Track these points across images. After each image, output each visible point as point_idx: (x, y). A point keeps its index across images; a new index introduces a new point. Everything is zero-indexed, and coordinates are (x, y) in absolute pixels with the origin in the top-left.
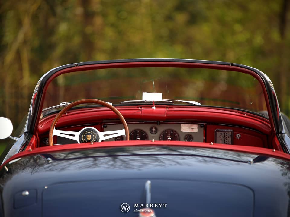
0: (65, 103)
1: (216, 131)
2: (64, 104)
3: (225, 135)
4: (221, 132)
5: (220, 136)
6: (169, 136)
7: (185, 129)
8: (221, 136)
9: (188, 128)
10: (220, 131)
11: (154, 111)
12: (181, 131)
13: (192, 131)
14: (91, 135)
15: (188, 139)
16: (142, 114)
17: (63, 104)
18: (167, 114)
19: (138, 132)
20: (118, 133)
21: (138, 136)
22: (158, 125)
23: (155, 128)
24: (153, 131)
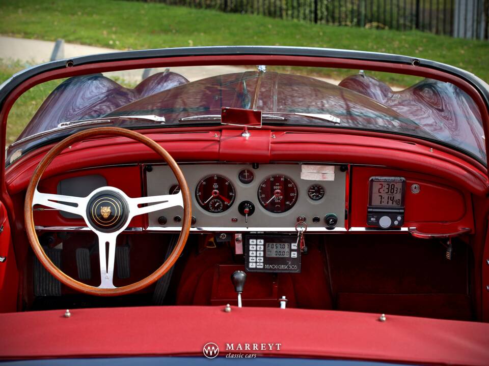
0: (68, 123)
1: (372, 180)
2: (66, 124)
3: (390, 189)
4: (381, 183)
5: (379, 190)
6: (277, 185)
7: (310, 174)
8: (381, 190)
9: (315, 172)
10: (379, 181)
11: (247, 142)
12: (302, 178)
13: (324, 178)
14: (109, 207)
15: (316, 191)
16: (221, 151)
17: (64, 127)
18: (272, 150)
19: (216, 178)
20: (167, 201)
21: (215, 186)
22: (254, 168)
23: (248, 171)
24: (244, 177)
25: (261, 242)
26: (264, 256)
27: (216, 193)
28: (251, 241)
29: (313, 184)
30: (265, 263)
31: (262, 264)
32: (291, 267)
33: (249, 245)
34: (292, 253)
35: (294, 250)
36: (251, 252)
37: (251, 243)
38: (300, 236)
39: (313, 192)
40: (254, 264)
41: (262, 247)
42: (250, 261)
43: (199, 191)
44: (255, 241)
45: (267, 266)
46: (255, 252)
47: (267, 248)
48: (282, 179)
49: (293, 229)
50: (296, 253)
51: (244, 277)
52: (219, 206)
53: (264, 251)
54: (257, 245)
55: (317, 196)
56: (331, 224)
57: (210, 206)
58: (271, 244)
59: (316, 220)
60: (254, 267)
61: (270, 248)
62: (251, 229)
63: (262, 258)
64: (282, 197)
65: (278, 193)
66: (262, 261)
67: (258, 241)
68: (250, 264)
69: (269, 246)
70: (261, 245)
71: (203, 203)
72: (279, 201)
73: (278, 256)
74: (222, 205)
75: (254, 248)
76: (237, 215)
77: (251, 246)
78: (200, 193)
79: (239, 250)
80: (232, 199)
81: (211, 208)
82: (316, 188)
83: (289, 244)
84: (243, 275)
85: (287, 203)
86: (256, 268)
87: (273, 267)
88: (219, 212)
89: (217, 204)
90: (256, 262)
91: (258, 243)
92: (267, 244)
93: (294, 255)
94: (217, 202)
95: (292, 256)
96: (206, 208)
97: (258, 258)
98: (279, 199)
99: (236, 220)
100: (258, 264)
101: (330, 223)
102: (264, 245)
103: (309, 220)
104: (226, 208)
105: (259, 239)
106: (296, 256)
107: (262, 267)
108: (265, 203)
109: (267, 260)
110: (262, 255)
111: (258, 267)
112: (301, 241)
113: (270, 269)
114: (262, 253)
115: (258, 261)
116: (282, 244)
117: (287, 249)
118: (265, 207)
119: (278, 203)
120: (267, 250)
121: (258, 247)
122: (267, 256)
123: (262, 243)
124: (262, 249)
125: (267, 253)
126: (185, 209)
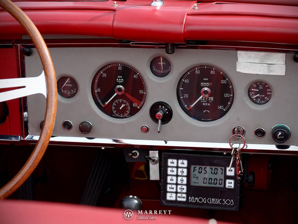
6: (206, 81)
7: (249, 64)
12: (237, 71)
13: (271, 71)
15: (260, 92)
16: (115, 23)
18: (187, 24)
19: (120, 68)
20: (24, 87)
21: (120, 79)
22: (167, 52)
23: (165, 60)
24: (159, 67)
25: (183, 163)
26: (188, 185)
27: (120, 90)
28: (170, 161)
29: (255, 79)
30: (188, 194)
31: (185, 195)
32: (225, 202)
33: (167, 167)
34: (228, 181)
35: (230, 178)
36: (169, 178)
37: (169, 164)
38: (235, 155)
39: (256, 93)
40: (174, 195)
41: (185, 171)
42: (168, 190)
43: (98, 87)
44: (175, 161)
45: (191, 199)
46: (174, 178)
47: (192, 173)
48: (212, 72)
49: (227, 146)
50: (233, 181)
51: (137, 204)
52: (125, 108)
53: (188, 176)
54: (177, 167)
55: (263, 99)
56: (279, 140)
57: (113, 108)
58: (198, 167)
59: (260, 133)
60: (173, 198)
61: (196, 172)
62: (171, 144)
63: (185, 187)
64: (212, 98)
65: (206, 92)
66: (185, 191)
67: (180, 161)
68: (168, 195)
69: (195, 170)
70: (184, 168)
71: (104, 104)
72: (209, 104)
73: (207, 185)
74: (129, 108)
75: (173, 171)
76: (148, 122)
77: (169, 169)
78: (99, 90)
79: (154, 174)
80: (141, 98)
81: (115, 112)
82: (261, 87)
83: (223, 168)
84: (136, 202)
85: (220, 107)
86: (176, 201)
87: (201, 200)
88: (125, 117)
89: (123, 106)
90: (176, 193)
91: (180, 165)
92: (193, 167)
93: (230, 184)
94: (122, 103)
95: (227, 185)
96: (107, 111)
97: (179, 187)
98: (208, 102)
99: (147, 130)
100: (179, 195)
101: (278, 137)
102: (188, 168)
103: (250, 133)
104: (134, 111)
105: (181, 159)
106: (232, 186)
107: (184, 200)
108: (188, 106)
109: (192, 190)
110: (185, 182)
111: (179, 199)
112: (237, 163)
113: (196, 203)
114: (185, 179)
115: (179, 190)
116: (214, 168)
117: (220, 176)
118: (188, 112)
119: (206, 108)
120: (192, 176)
121: (180, 170)
122: (192, 184)
123: (186, 165)
124: (185, 174)
125: (193, 180)
126: (47, 99)
